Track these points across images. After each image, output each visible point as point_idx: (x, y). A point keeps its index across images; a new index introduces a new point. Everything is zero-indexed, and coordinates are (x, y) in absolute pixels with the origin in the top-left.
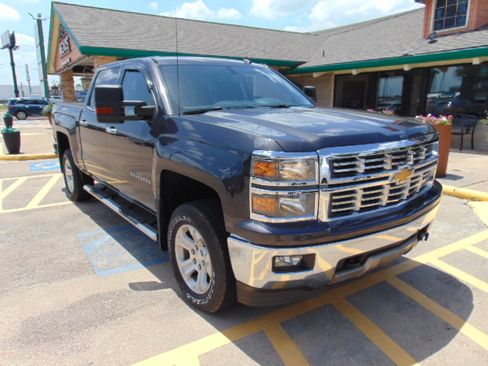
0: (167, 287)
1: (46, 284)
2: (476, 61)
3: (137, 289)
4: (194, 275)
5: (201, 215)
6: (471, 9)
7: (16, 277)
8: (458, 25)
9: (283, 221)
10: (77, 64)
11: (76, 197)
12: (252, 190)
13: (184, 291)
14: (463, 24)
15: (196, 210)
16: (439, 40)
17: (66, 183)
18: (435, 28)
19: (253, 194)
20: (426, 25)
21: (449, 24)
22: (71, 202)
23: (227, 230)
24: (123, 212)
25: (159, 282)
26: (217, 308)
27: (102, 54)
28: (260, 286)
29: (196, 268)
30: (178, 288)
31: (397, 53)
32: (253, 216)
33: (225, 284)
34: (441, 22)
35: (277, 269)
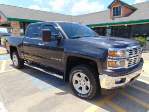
0: (68, 93)
1: (27, 96)
2: (126, 25)
3: (59, 95)
4: (81, 88)
5: (86, 69)
6: (122, 11)
7: (14, 95)
8: (119, 15)
9: (117, 69)
10: (3, 24)
11: (19, 67)
12: (108, 60)
13: (76, 94)
14: (120, 15)
15: (83, 68)
16: (115, 19)
17: (13, 63)
18: (113, 16)
19: (109, 61)
20: (111, 15)
21: (117, 15)
22: (16, 69)
23: (99, 73)
24: (45, 71)
25: (64, 92)
26: (92, 97)
27: (14, 20)
28: (109, 88)
29: (81, 86)
30: (73, 93)
31: (105, 22)
32: (108, 68)
33: (96, 89)
34: (115, 14)
35: (117, 83)
